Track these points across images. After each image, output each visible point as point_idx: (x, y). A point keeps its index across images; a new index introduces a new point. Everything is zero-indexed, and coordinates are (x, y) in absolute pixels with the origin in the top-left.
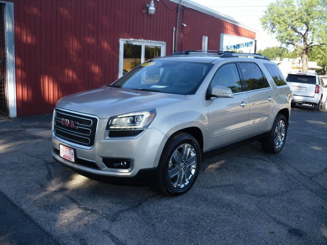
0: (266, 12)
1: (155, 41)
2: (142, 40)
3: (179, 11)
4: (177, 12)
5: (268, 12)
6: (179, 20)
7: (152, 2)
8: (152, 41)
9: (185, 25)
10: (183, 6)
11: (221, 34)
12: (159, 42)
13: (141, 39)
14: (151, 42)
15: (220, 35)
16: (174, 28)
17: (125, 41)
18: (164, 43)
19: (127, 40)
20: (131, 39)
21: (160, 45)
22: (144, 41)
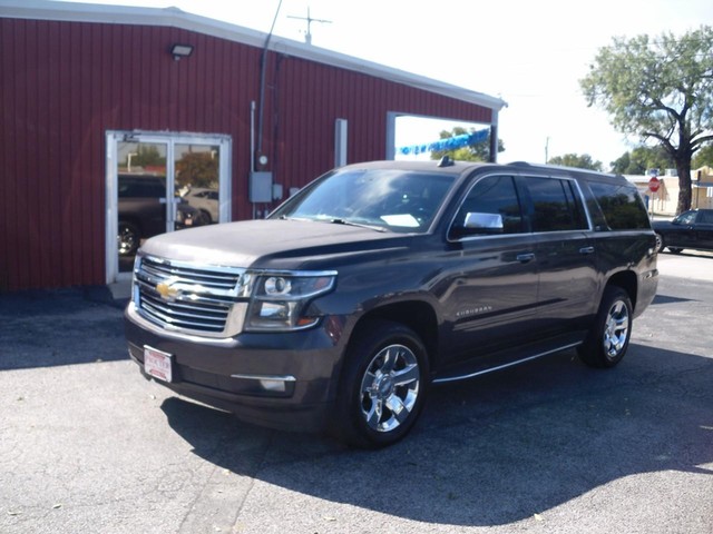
0: (592, 67)
1: (200, 134)
2: (167, 132)
3: (264, 64)
4: (261, 66)
5: (597, 65)
6: (267, 83)
12: (211, 135)
13: (165, 130)
14: (189, 137)
15: (385, 115)
16: (253, 103)
17: (120, 135)
18: (226, 136)
19: (126, 132)
20: (136, 131)
21: (216, 142)
22: (173, 133)
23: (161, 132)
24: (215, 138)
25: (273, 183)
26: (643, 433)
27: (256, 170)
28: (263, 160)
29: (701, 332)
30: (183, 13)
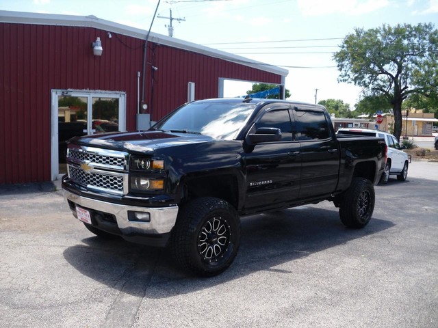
1: (107, 91)
2: (88, 90)
3: (146, 49)
4: (144, 51)
6: (147, 61)
7: (99, 38)
8: (104, 91)
9: (156, 68)
10: (153, 43)
11: (219, 78)
12: (114, 92)
13: (86, 89)
14: (101, 93)
15: (218, 81)
16: (139, 73)
17: (60, 92)
18: (123, 93)
19: (63, 90)
20: (69, 90)
21: (117, 96)
22: (91, 91)
23: (84, 90)
24: (116, 94)
25: (151, 120)
26: (363, 265)
27: (140, 113)
28: (145, 107)
29: (401, 208)
30: (97, 19)
